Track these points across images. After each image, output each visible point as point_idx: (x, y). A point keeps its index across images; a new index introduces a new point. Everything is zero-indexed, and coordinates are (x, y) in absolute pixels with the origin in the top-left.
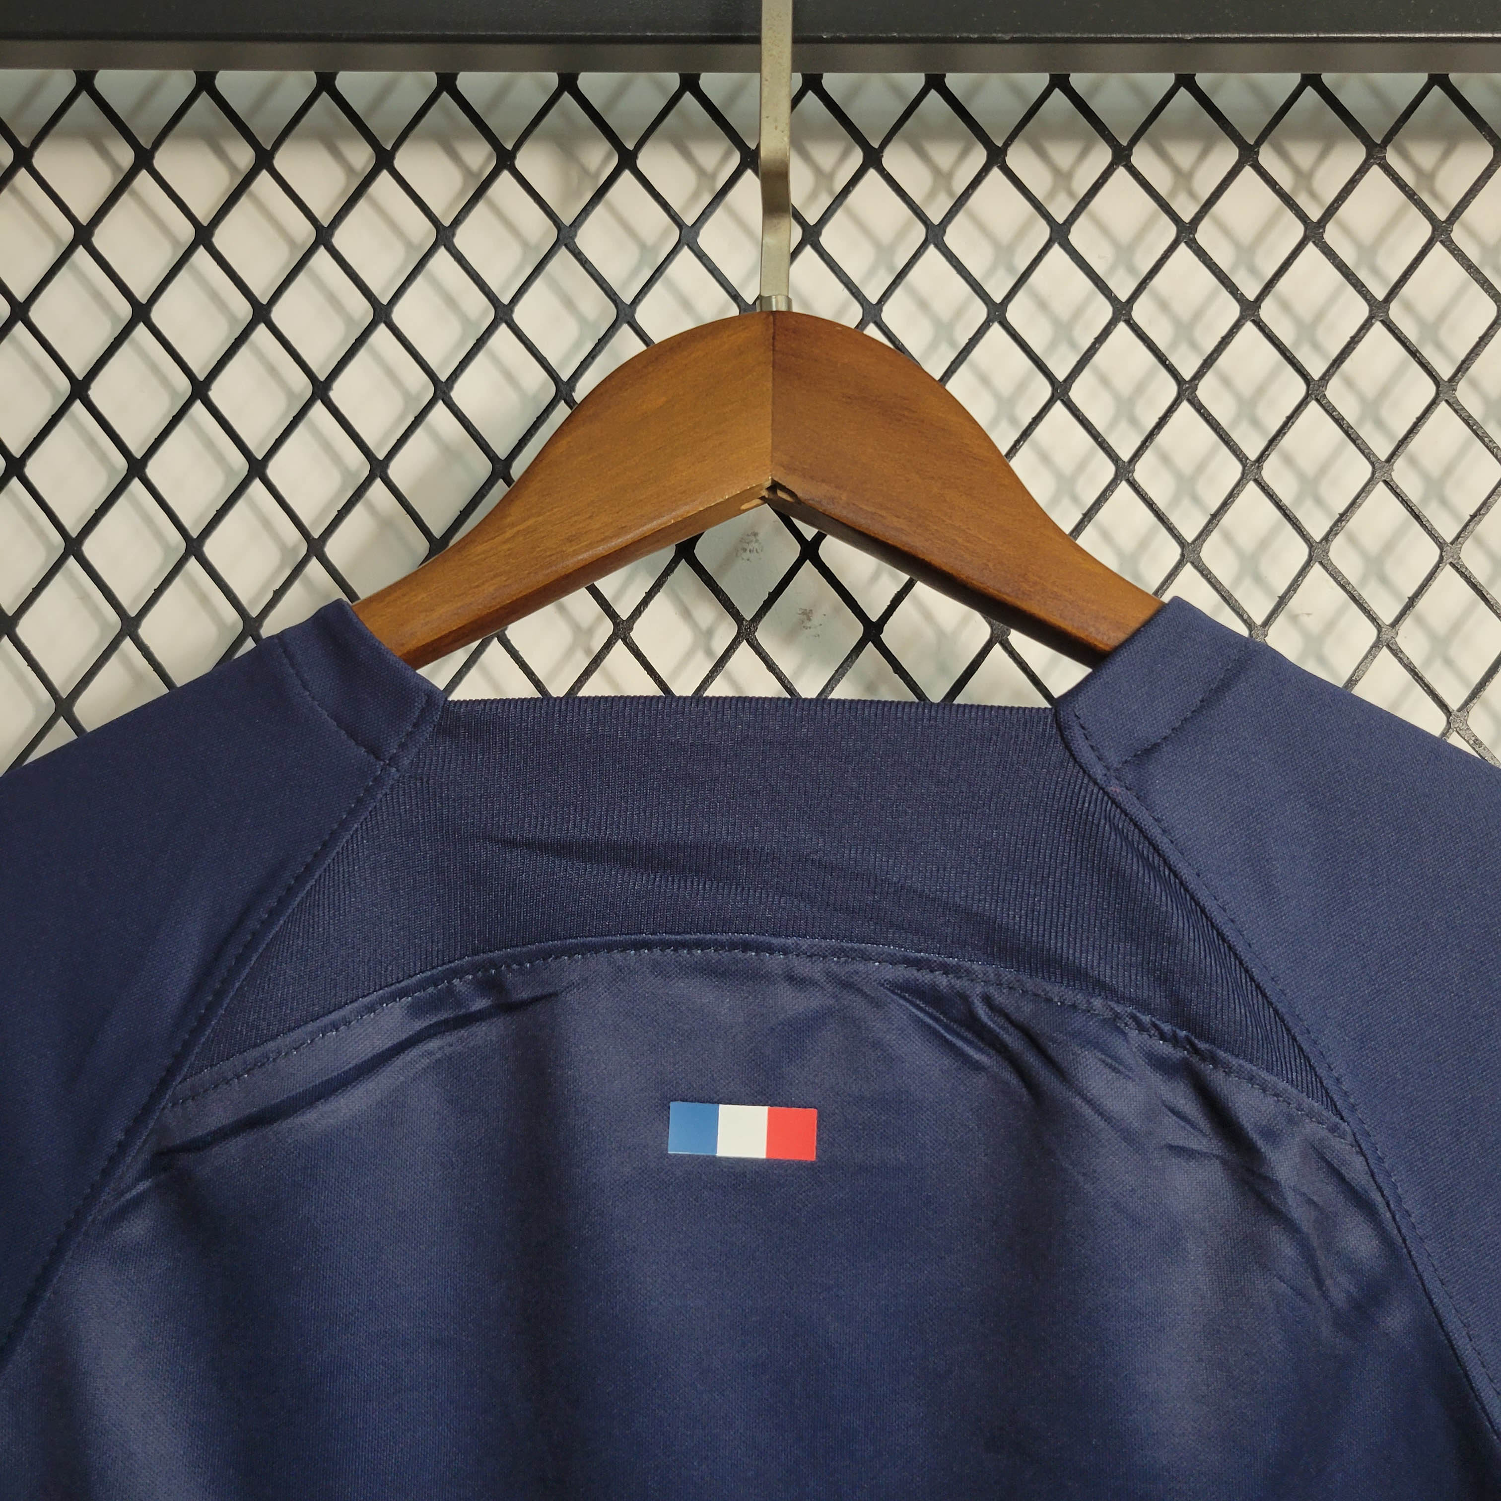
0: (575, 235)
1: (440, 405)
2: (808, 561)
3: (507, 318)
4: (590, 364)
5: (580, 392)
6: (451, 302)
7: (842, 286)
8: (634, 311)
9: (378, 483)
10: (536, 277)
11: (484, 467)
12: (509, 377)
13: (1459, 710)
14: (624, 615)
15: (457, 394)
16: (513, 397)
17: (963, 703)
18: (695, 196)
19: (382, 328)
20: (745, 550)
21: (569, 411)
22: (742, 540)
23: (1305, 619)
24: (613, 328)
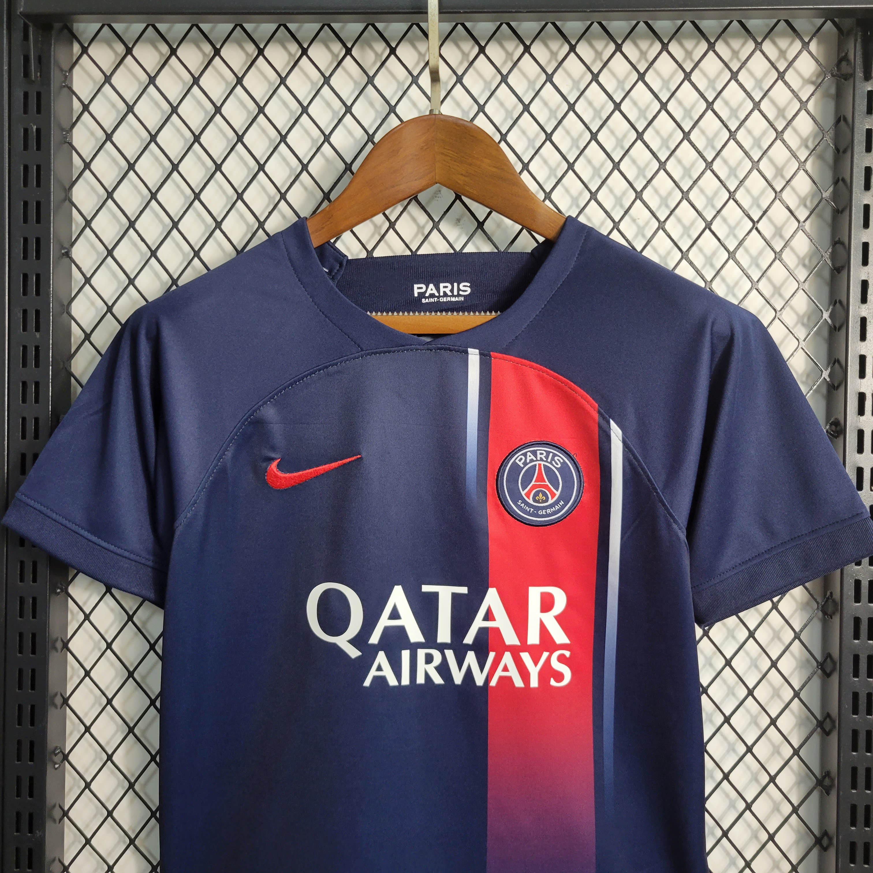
0: (374, 80)
1: (326, 143)
2: (458, 200)
3: (350, 111)
4: (380, 128)
5: (377, 139)
6: (328, 104)
7: (470, 98)
8: (395, 108)
9: (305, 172)
10: (360, 96)
11: (342, 166)
12: (350, 132)
13: (686, 251)
14: (393, 220)
15: (332, 139)
16: (351, 140)
17: (511, 251)
18: (418, 63)
19: (305, 115)
20: (436, 197)
21: (373, 146)
22: (435, 193)
23: (638, 221)
24: (388, 115)
